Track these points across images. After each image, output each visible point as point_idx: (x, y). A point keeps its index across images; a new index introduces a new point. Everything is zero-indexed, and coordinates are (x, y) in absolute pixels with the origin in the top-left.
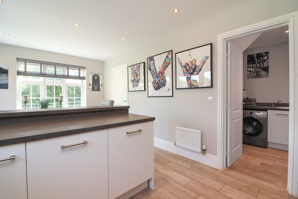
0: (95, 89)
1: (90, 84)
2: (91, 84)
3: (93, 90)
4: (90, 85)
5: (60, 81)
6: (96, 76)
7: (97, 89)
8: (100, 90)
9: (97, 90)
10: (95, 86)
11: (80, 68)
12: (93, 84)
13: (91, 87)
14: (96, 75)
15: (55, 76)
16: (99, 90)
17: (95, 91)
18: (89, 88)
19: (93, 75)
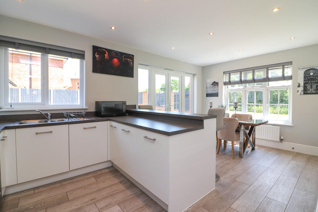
0: (309, 92)
1: (299, 84)
2: (302, 84)
3: (304, 93)
4: (299, 86)
5: (261, 85)
6: (312, 71)
7: (314, 92)
9: (313, 94)
10: (308, 86)
11: (283, 65)
12: (304, 84)
13: (301, 89)
14: (312, 69)
15: (254, 81)
17: (310, 94)
18: (298, 91)
19: (305, 70)
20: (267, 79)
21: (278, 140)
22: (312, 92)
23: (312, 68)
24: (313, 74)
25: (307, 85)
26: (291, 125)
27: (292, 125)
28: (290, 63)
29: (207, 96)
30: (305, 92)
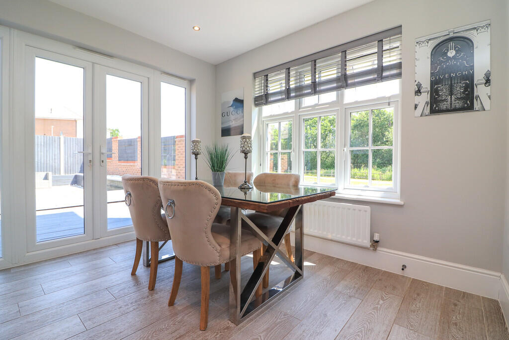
0: (444, 106)
1: (419, 86)
2: (426, 85)
3: (433, 111)
4: (418, 92)
6: (452, 44)
7: (458, 104)
8: (477, 105)
9: (456, 110)
10: (444, 90)
11: (380, 39)
12: (433, 83)
13: (425, 98)
14: (451, 39)
16: (470, 108)
17: (447, 111)
18: (416, 107)
19: (436, 44)
20: (343, 81)
21: (367, 243)
22: (453, 107)
23: (452, 35)
24: (456, 54)
25: (440, 87)
26: (398, 201)
27: (402, 203)
28: (397, 30)
29: (223, 135)
30: (435, 107)
